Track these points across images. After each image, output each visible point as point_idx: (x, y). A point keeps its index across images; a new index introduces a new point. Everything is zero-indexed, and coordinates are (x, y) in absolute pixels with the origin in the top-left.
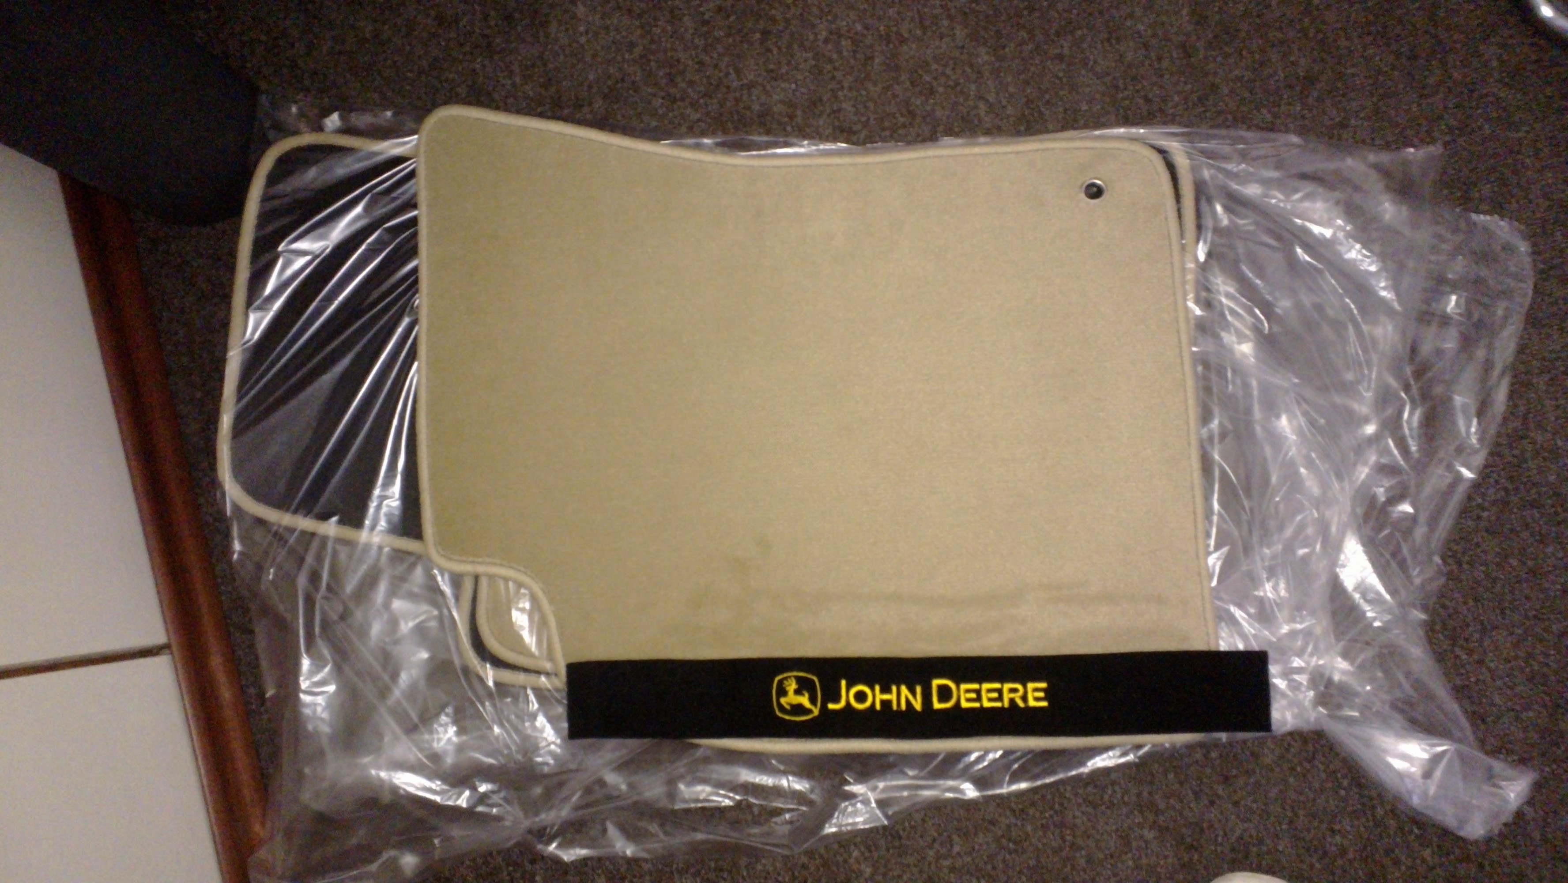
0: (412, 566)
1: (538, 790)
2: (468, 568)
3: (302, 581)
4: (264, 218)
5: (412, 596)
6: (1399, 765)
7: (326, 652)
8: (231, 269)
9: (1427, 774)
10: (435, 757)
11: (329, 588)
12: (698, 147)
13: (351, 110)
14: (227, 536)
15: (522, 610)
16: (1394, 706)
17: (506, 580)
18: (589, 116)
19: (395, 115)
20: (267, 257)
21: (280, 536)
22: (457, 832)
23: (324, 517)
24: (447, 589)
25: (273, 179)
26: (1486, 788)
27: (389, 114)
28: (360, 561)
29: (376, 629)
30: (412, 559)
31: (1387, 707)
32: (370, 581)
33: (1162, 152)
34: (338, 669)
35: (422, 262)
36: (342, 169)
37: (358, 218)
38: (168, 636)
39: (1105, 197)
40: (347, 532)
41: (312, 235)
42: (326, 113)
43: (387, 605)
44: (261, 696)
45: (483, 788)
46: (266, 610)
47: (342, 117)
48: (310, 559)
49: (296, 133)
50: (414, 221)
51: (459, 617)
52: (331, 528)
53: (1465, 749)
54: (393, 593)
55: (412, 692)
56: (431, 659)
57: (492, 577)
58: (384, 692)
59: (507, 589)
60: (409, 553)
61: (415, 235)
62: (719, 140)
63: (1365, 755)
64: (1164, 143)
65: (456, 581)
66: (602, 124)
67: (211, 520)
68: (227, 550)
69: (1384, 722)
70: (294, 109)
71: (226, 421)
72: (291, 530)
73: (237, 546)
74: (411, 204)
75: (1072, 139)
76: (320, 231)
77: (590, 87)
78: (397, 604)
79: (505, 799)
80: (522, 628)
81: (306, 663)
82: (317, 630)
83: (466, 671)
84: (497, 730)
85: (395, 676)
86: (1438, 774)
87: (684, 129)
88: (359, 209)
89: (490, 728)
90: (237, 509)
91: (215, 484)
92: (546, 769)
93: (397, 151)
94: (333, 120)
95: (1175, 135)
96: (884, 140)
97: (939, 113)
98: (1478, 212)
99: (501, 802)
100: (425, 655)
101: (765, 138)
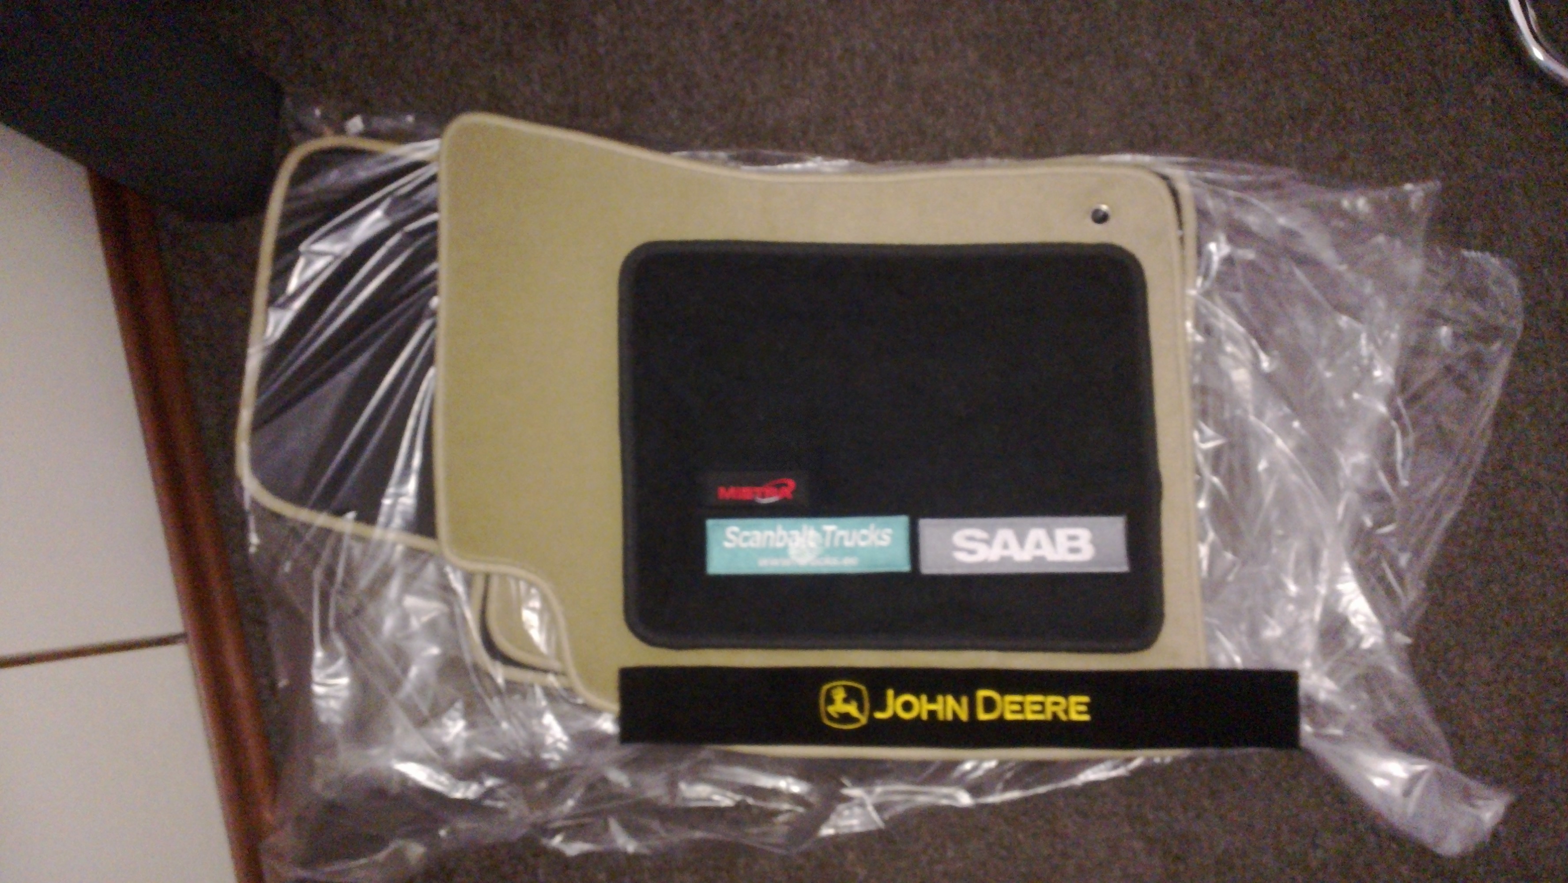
0: (425, 563)
1: (542, 785)
2: (481, 567)
3: (318, 575)
4: (287, 218)
5: (423, 594)
6: (1379, 782)
7: (339, 645)
8: (253, 266)
9: (1407, 793)
10: (444, 750)
11: (344, 584)
12: (711, 160)
13: (374, 113)
14: (243, 526)
15: (533, 609)
16: (1377, 725)
17: (517, 579)
18: (605, 126)
19: (417, 119)
20: (289, 257)
21: (297, 531)
22: (463, 824)
23: (340, 512)
24: (459, 586)
25: (297, 180)
26: (1465, 808)
27: (410, 119)
28: (373, 558)
29: (389, 624)
30: (423, 557)
31: (1370, 726)
32: (384, 577)
33: (1165, 178)
34: (351, 660)
35: (442, 265)
36: (363, 173)
37: (378, 221)
38: (185, 626)
39: (1111, 222)
40: (363, 529)
41: (334, 236)
42: (349, 115)
43: (400, 600)
44: (273, 686)
45: (490, 782)
46: (280, 603)
47: (366, 121)
48: (326, 554)
49: (319, 135)
50: (434, 226)
51: (471, 615)
52: (347, 524)
53: (1442, 769)
54: (406, 588)
55: (422, 688)
56: (443, 655)
57: (503, 577)
58: (395, 685)
59: (518, 590)
60: (422, 551)
61: (435, 240)
62: (734, 153)
63: (1347, 772)
64: (1168, 171)
65: (469, 580)
66: (620, 134)
67: (228, 514)
68: (244, 544)
69: (1367, 742)
70: (318, 112)
71: (246, 416)
72: (307, 526)
73: (254, 539)
74: (432, 208)
75: (1080, 164)
76: (343, 232)
77: (608, 97)
78: (410, 601)
79: (511, 794)
80: (532, 627)
81: (319, 654)
82: (331, 623)
83: (476, 668)
84: (505, 725)
85: (405, 670)
86: (1417, 791)
87: (698, 142)
88: (378, 214)
89: (497, 723)
90: (255, 503)
91: (231, 479)
92: (552, 766)
93: (419, 156)
94: (356, 124)
95: (1178, 163)
96: (895, 158)
97: (949, 134)
98: (1469, 248)
99: (507, 796)
100: (435, 651)
101: (779, 153)
